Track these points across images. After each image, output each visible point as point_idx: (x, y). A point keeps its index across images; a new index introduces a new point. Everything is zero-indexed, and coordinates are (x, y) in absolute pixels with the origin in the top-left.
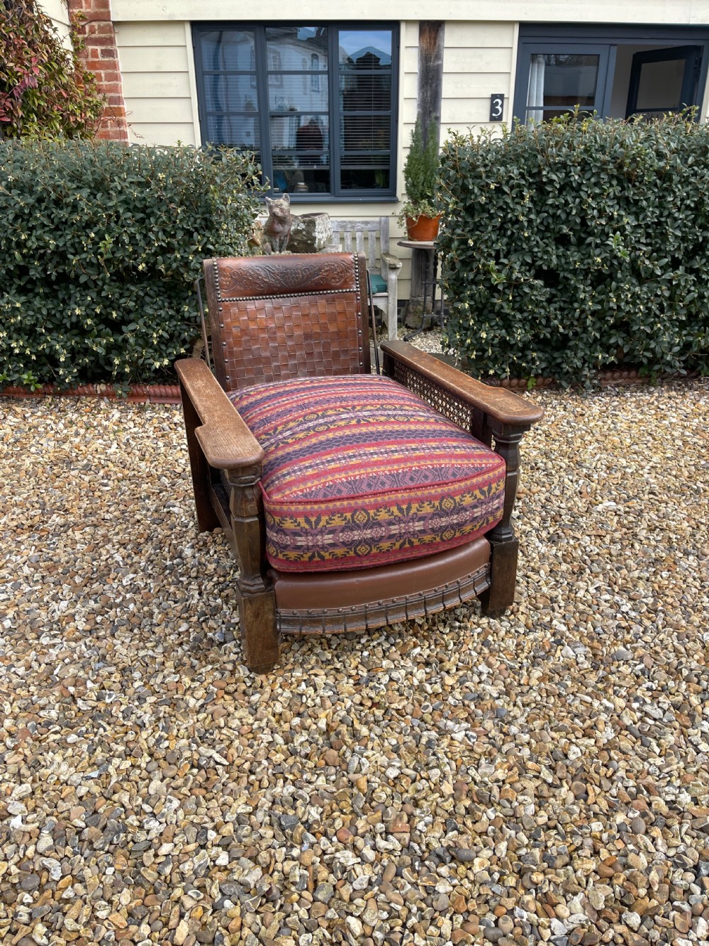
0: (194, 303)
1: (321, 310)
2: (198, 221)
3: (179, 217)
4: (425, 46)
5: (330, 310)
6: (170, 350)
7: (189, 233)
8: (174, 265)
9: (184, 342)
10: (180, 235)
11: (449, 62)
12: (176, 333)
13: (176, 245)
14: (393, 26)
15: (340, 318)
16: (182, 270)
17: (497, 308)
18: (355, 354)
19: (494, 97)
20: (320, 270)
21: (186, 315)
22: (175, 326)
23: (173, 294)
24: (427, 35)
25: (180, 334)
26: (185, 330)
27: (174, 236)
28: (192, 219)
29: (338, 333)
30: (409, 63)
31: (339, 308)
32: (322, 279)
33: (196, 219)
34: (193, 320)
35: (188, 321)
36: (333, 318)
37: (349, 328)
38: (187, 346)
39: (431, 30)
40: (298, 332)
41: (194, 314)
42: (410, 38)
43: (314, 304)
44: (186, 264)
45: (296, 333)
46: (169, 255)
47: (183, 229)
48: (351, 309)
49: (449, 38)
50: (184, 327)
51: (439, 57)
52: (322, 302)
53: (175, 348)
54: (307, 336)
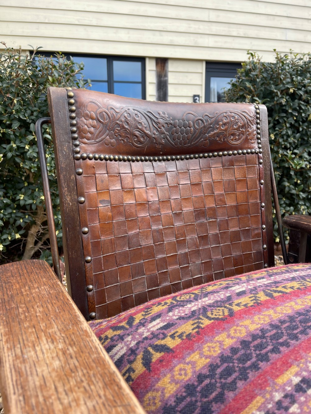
0: (30, 191)
1: (216, 177)
2: (35, 114)
3: (15, 108)
4: (159, 70)
5: (227, 177)
6: (4, 237)
7: (25, 125)
8: (9, 155)
9: (19, 228)
10: (16, 125)
11: (171, 78)
12: (12, 221)
13: (12, 137)
14: (142, 59)
15: (240, 189)
16: (18, 160)
17: (287, 189)
18: (257, 235)
19: (195, 96)
20: (217, 122)
21: (22, 203)
22: (11, 213)
23: (10, 186)
24: (160, 65)
25: (15, 221)
26: (20, 218)
27: (9, 127)
28: (29, 112)
29: (237, 207)
30: (151, 78)
31: (238, 175)
32: (218, 135)
33: (32, 112)
34: (28, 207)
35: (22, 208)
36: (231, 187)
37: (251, 201)
38: (22, 232)
39: (162, 62)
40: (188, 209)
41: (30, 201)
42: (151, 66)
43: (207, 170)
44: (22, 153)
45: (185, 210)
46: (4, 146)
47: (20, 120)
48: (252, 176)
49: (171, 67)
50: (20, 214)
51: (166, 76)
52: (216, 166)
53: (10, 234)
54: (200, 213)
